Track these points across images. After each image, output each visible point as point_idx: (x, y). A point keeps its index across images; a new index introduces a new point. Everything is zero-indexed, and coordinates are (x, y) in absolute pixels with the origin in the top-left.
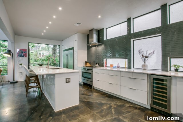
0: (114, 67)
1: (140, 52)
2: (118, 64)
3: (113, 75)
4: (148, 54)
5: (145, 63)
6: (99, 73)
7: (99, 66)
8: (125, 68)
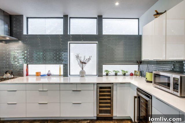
0: (41, 76)
1: (77, 57)
2: (49, 71)
3: (47, 91)
4: (85, 60)
5: (82, 69)
6: (15, 91)
7: (12, 76)
8: (60, 75)
